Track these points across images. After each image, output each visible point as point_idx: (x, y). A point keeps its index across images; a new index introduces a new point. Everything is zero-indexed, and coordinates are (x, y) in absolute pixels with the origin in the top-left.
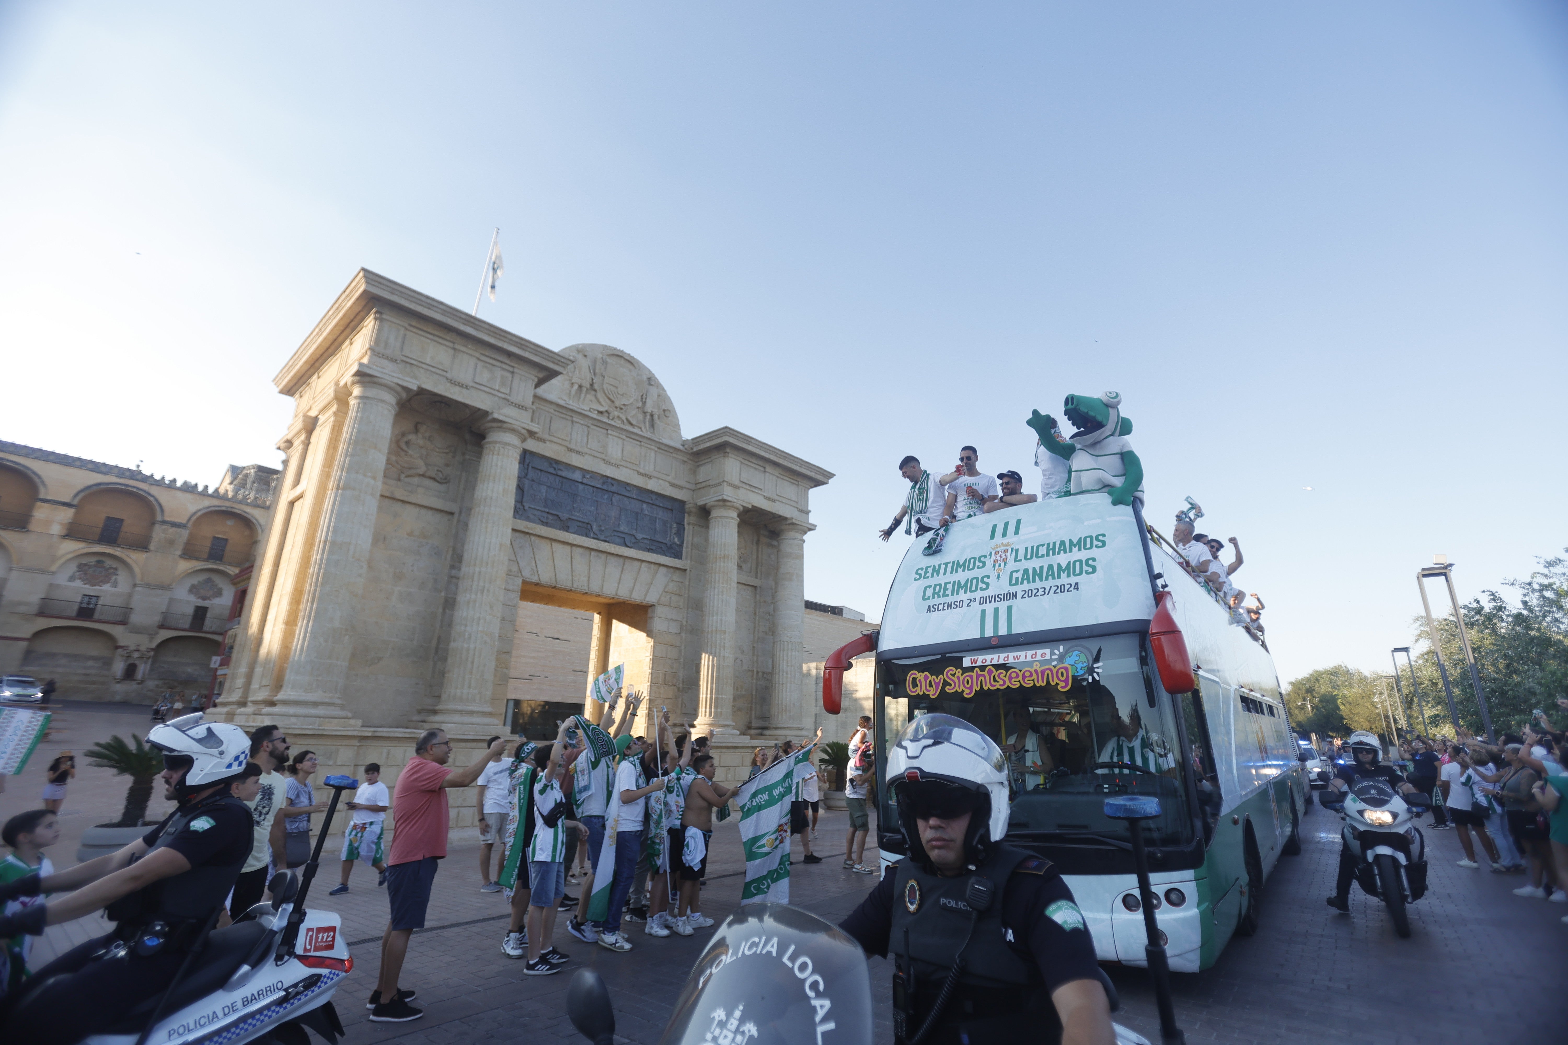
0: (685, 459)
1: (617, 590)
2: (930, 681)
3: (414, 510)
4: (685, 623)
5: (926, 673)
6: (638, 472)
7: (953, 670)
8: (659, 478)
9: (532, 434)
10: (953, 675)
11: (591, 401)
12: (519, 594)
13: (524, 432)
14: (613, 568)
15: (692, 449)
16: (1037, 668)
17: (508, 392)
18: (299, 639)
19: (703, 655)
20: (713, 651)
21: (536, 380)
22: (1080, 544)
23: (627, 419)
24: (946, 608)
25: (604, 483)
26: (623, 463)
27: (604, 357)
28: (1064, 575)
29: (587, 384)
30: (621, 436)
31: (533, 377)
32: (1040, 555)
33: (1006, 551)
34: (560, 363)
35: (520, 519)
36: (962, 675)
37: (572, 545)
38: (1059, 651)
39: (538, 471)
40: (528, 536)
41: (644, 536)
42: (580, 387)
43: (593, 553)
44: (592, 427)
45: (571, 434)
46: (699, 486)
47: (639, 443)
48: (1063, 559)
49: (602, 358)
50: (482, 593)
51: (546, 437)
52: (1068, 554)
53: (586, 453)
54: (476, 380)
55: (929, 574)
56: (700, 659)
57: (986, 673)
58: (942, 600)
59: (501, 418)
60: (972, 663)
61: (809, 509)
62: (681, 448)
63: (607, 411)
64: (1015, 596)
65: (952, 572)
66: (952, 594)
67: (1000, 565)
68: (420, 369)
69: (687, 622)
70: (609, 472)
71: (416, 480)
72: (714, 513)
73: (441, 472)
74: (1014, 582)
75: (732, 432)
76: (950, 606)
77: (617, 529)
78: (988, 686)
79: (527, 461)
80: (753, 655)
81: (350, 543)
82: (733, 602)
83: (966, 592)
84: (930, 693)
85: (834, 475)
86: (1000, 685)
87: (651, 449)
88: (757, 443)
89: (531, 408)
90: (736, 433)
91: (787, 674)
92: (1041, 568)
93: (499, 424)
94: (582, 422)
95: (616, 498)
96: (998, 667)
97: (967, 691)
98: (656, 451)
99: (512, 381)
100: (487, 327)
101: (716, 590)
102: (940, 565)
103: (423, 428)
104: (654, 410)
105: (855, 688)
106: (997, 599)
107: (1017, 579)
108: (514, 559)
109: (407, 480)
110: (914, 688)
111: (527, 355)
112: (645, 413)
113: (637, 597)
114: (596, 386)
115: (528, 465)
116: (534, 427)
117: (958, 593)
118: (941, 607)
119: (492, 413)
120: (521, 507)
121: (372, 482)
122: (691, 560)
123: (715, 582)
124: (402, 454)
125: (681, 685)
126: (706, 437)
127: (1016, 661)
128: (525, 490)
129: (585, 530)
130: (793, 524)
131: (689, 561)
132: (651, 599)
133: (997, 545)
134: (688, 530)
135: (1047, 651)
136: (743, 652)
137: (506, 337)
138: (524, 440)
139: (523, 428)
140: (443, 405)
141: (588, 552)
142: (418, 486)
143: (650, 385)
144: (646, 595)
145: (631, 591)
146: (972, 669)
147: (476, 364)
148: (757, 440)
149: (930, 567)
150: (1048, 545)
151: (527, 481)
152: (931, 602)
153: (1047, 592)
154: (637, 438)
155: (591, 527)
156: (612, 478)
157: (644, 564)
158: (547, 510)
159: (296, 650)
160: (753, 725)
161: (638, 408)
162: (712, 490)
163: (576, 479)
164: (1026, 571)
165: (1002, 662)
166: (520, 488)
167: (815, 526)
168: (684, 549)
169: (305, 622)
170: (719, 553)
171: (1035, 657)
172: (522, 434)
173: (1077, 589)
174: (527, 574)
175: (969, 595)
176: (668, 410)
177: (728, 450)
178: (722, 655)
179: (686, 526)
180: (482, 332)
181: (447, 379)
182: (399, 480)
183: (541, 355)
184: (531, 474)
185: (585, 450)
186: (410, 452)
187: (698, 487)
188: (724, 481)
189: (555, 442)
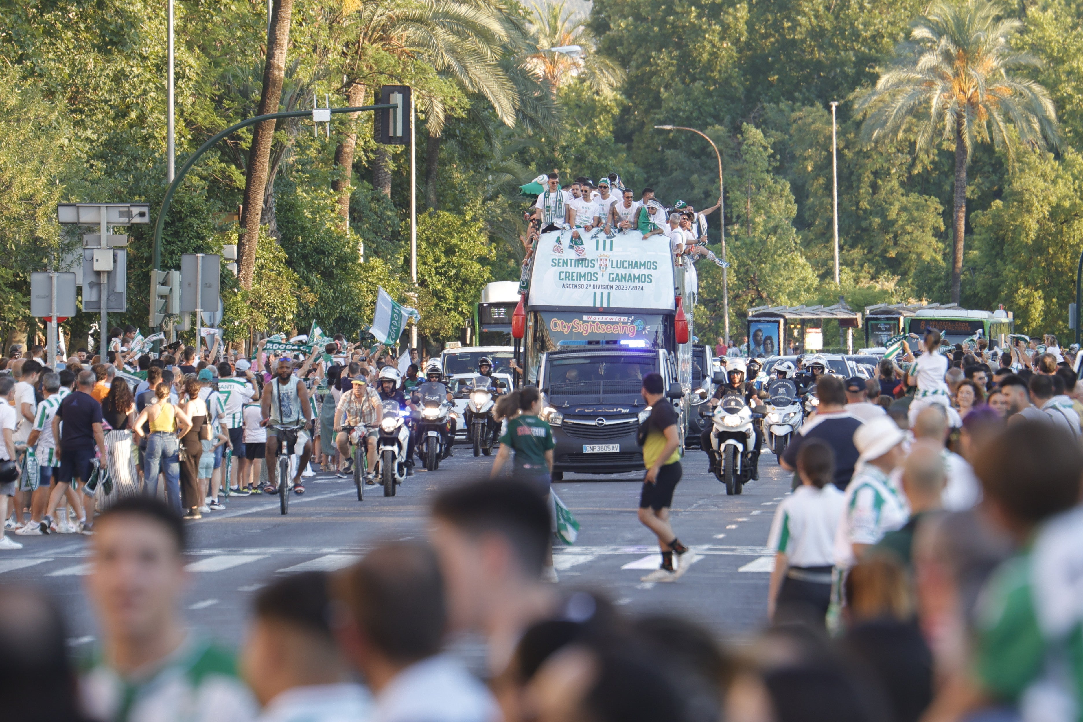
2: (565, 325)
5: (562, 320)
7: (578, 322)
22: (644, 265)
24: (574, 287)
28: (636, 281)
32: (625, 266)
33: (606, 260)
36: (582, 324)
38: (632, 318)
48: (636, 272)
52: (639, 269)
55: (561, 264)
57: (595, 325)
60: (588, 319)
64: (612, 287)
65: (575, 266)
66: (577, 280)
67: (603, 268)
74: (611, 279)
76: (576, 286)
78: (596, 331)
83: (585, 280)
84: (564, 331)
86: (602, 331)
92: (625, 274)
96: (601, 322)
97: (585, 332)
102: (567, 260)
106: (602, 287)
107: (613, 278)
110: (555, 327)
117: (580, 280)
118: (571, 286)
127: (611, 321)
133: (600, 255)
135: (626, 318)
146: (588, 322)
149: (561, 259)
150: (629, 262)
152: (565, 282)
153: (628, 288)
164: (617, 275)
165: (603, 320)
171: (620, 320)
173: (643, 290)
175: (586, 282)
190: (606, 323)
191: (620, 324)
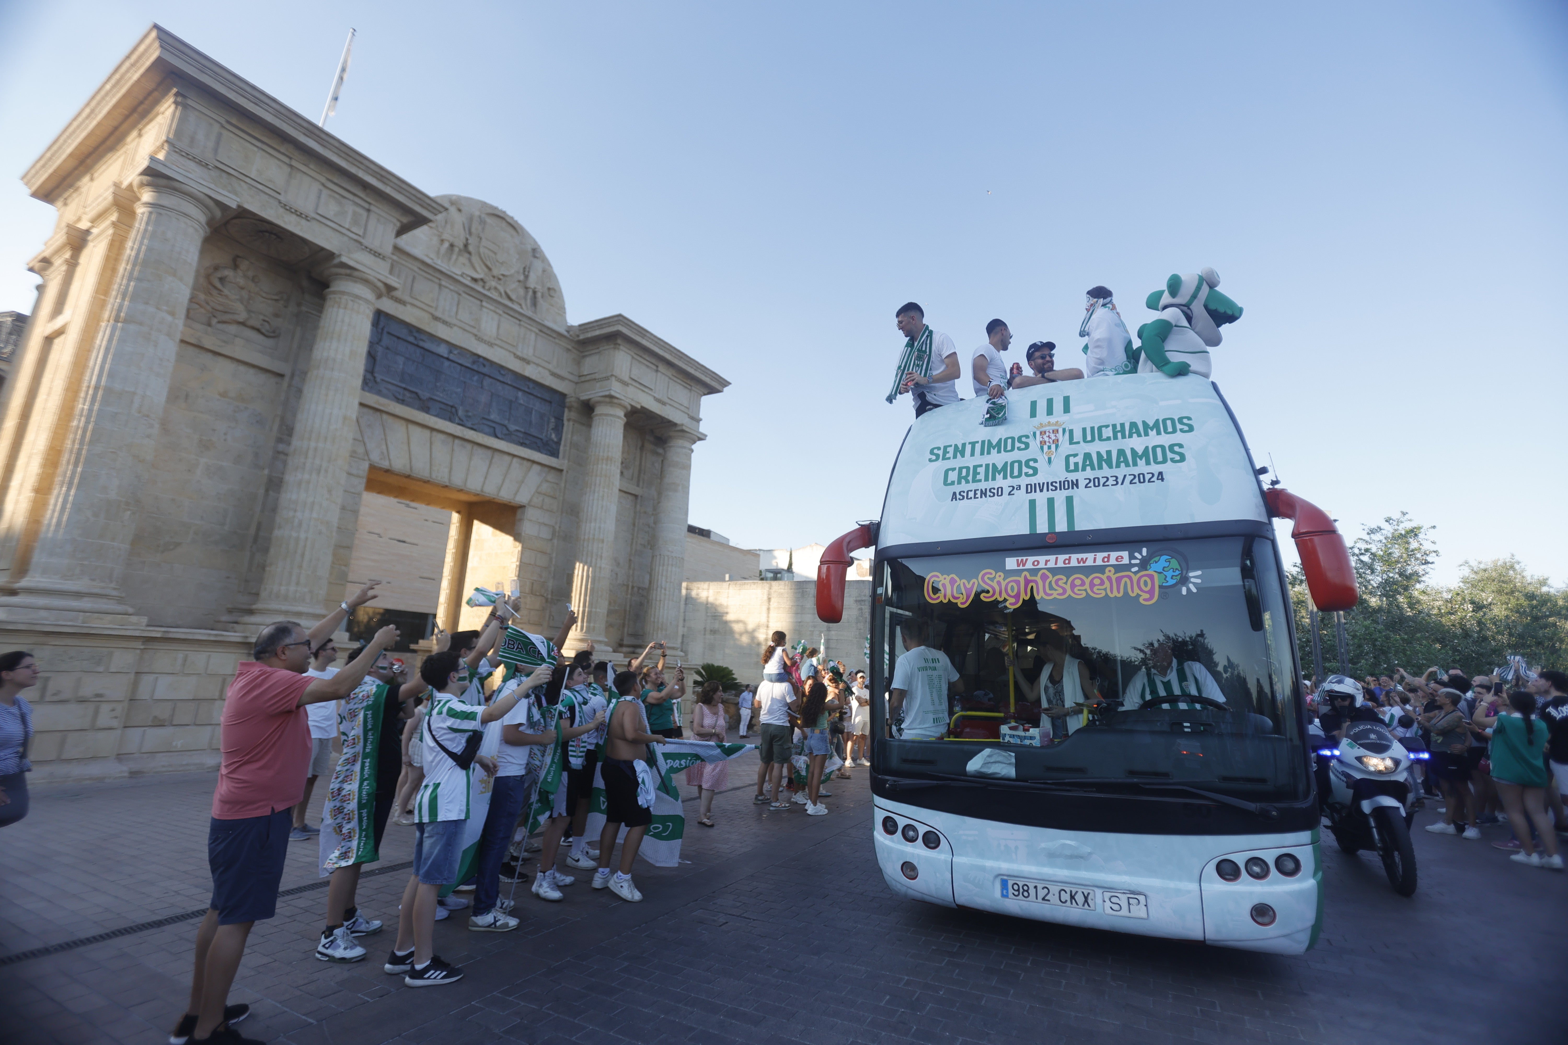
0: (570, 347)
1: (483, 487)
2: (959, 586)
3: (229, 367)
4: (557, 528)
5: (953, 576)
6: (515, 354)
7: (991, 574)
8: (538, 365)
9: (390, 289)
10: (992, 579)
11: (464, 264)
12: (365, 480)
13: (380, 285)
14: (480, 460)
15: (578, 336)
16: (1111, 574)
17: (361, 234)
18: (54, 511)
19: (577, 564)
20: (589, 560)
21: (398, 224)
22: (1157, 427)
23: (506, 293)
24: (978, 495)
25: (474, 363)
26: (498, 342)
27: (483, 216)
28: (1141, 463)
29: (460, 244)
30: (498, 311)
31: (395, 221)
32: (1104, 437)
33: (1055, 432)
34: (430, 208)
35: (369, 391)
36: (1004, 579)
37: (432, 429)
38: (1141, 553)
39: (395, 339)
40: (378, 413)
41: (517, 428)
42: (452, 246)
43: (457, 441)
44: (464, 295)
45: (438, 299)
46: (583, 379)
47: (518, 322)
48: (1138, 443)
49: (480, 217)
50: (319, 472)
51: (407, 298)
52: (1143, 438)
53: (455, 325)
54: (319, 212)
55: (950, 455)
56: (573, 568)
57: (1038, 578)
58: (972, 486)
59: (351, 263)
60: (1018, 565)
61: (701, 416)
62: (566, 333)
63: (482, 280)
64: (1075, 484)
65: (982, 453)
66: (986, 479)
67: (1049, 447)
68: (243, 183)
69: (560, 527)
70: (481, 350)
71: (233, 329)
72: (599, 410)
73: (267, 322)
74: (1072, 467)
75: (626, 321)
76: (984, 493)
77: (486, 417)
78: (1042, 594)
79: (381, 324)
80: (630, 567)
81: (134, 393)
82: (613, 508)
83: (1005, 477)
84: (959, 602)
85: (730, 384)
86: (1058, 594)
87: (531, 330)
88: (652, 337)
89: (390, 258)
90: (630, 324)
91: (665, 590)
92: (1109, 453)
93: (348, 271)
94: (452, 287)
95: (487, 382)
96: (1054, 571)
97: (1013, 600)
98: (537, 334)
99: (367, 221)
100: (337, 144)
101: (596, 494)
102: (964, 445)
103: (244, 265)
104: (537, 286)
105: (726, 610)
106: (1050, 487)
107: (1076, 464)
108: (361, 439)
109: (220, 326)
110: (935, 593)
111: (388, 190)
112: (527, 288)
113: (506, 495)
114: (471, 248)
115: (383, 329)
116: (393, 281)
117: (994, 479)
118: (971, 494)
119: (340, 256)
120: (372, 378)
121: (169, 318)
122: (569, 461)
123: (595, 485)
124: (215, 292)
125: (549, 596)
126: (595, 324)
127: (1082, 564)
128: (378, 358)
129: (449, 413)
130: (683, 431)
131: (566, 461)
132: (522, 498)
133: (1041, 424)
134: (568, 427)
135: (1125, 554)
136: (618, 564)
137: (362, 163)
138: (379, 296)
139: (379, 280)
140: (274, 237)
141: (450, 439)
142: (236, 336)
143: (535, 257)
144: (516, 494)
145: (500, 489)
146: (1017, 572)
147: (321, 191)
148: (652, 334)
149: (951, 446)
150: (1114, 426)
151: (380, 348)
152: (957, 488)
153: (1120, 481)
154: (516, 315)
155: (456, 411)
156: (485, 358)
157: (515, 460)
158: (404, 385)
159: (49, 525)
160: (625, 642)
161: (519, 281)
162: (598, 385)
163: (441, 354)
164: (1087, 456)
165: (1060, 564)
166: (371, 356)
167: (706, 436)
168: (562, 448)
169: (64, 489)
170: (601, 454)
171: (1108, 561)
172: (378, 288)
173: (1162, 479)
174: (375, 457)
175: (1010, 481)
176: (554, 290)
177: (619, 341)
178: (598, 565)
179: (566, 422)
180: (330, 150)
181: (280, 202)
182: (209, 325)
183: (407, 194)
184: (386, 340)
185: (454, 321)
186: (226, 291)
187: (581, 380)
188: (612, 375)
189: (417, 307)
190: (1068, 571)
191: (1110, 572)
